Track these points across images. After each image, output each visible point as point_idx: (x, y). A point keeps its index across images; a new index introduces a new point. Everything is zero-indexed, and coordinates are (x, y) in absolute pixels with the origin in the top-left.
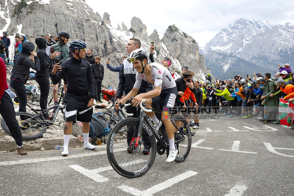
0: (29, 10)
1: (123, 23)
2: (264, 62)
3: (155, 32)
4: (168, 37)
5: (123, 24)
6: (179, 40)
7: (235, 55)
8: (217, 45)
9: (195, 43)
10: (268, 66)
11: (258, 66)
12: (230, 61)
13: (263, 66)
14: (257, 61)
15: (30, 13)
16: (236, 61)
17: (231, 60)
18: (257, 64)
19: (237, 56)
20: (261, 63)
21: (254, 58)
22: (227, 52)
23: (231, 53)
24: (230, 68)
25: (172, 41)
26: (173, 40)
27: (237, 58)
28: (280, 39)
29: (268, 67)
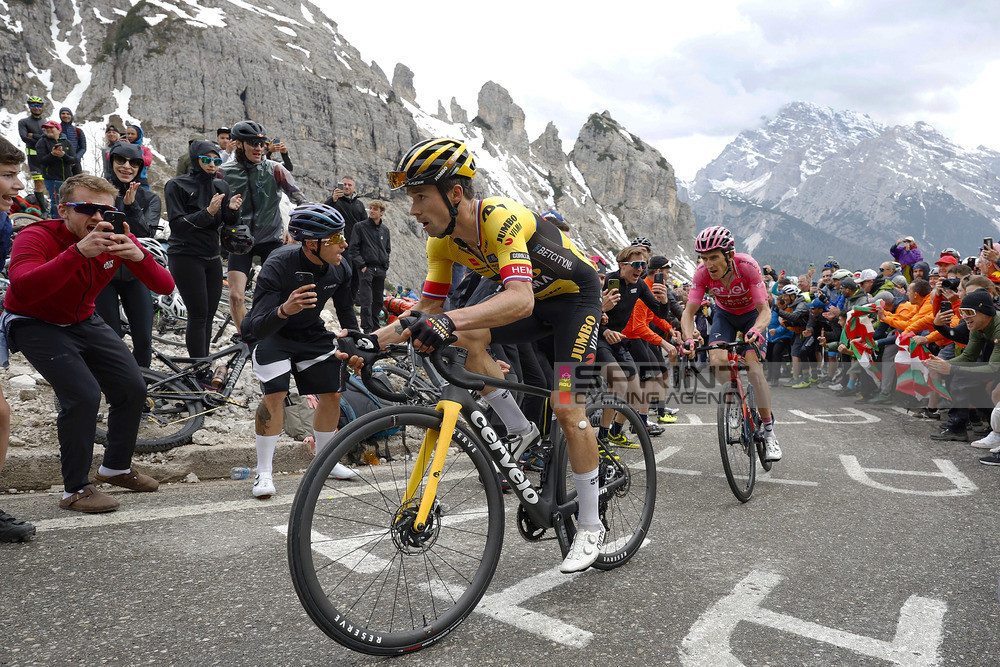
0: (154, 44)
1: (454, 98)
2: (856, 230)
3: (551, 131)
4: (588, 147)
5: (454, 103)
6: (620, 157)
7: (778, 208)
8: (727, 177)
9: (666, 168)
10: (866, 241)
11: (839, 240)
12: (764, 224)
13: (853, 241)
14: (838, 227)
15: (159, 52)
16: (780, 225)
17: (768, 222)
18: (838, 235)
19: (783, 210)
20: (849, 231)
21: (828, 219)
22: (756, 196)
23: (767, 202)
24: (762, 243)
25: (599, 160)
26: (602, 158)
27: (784, 215)
28: (900, 167)
29: (866, 244)
